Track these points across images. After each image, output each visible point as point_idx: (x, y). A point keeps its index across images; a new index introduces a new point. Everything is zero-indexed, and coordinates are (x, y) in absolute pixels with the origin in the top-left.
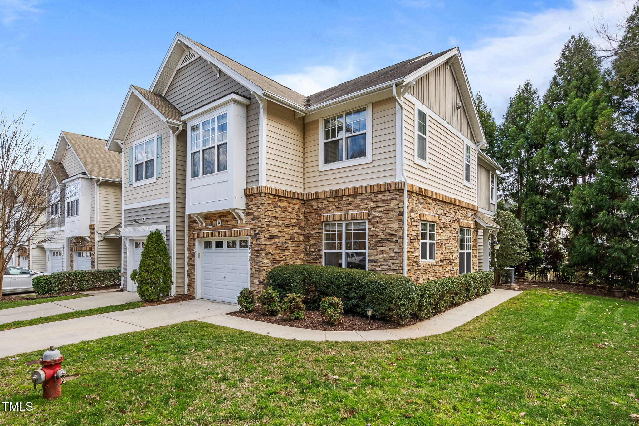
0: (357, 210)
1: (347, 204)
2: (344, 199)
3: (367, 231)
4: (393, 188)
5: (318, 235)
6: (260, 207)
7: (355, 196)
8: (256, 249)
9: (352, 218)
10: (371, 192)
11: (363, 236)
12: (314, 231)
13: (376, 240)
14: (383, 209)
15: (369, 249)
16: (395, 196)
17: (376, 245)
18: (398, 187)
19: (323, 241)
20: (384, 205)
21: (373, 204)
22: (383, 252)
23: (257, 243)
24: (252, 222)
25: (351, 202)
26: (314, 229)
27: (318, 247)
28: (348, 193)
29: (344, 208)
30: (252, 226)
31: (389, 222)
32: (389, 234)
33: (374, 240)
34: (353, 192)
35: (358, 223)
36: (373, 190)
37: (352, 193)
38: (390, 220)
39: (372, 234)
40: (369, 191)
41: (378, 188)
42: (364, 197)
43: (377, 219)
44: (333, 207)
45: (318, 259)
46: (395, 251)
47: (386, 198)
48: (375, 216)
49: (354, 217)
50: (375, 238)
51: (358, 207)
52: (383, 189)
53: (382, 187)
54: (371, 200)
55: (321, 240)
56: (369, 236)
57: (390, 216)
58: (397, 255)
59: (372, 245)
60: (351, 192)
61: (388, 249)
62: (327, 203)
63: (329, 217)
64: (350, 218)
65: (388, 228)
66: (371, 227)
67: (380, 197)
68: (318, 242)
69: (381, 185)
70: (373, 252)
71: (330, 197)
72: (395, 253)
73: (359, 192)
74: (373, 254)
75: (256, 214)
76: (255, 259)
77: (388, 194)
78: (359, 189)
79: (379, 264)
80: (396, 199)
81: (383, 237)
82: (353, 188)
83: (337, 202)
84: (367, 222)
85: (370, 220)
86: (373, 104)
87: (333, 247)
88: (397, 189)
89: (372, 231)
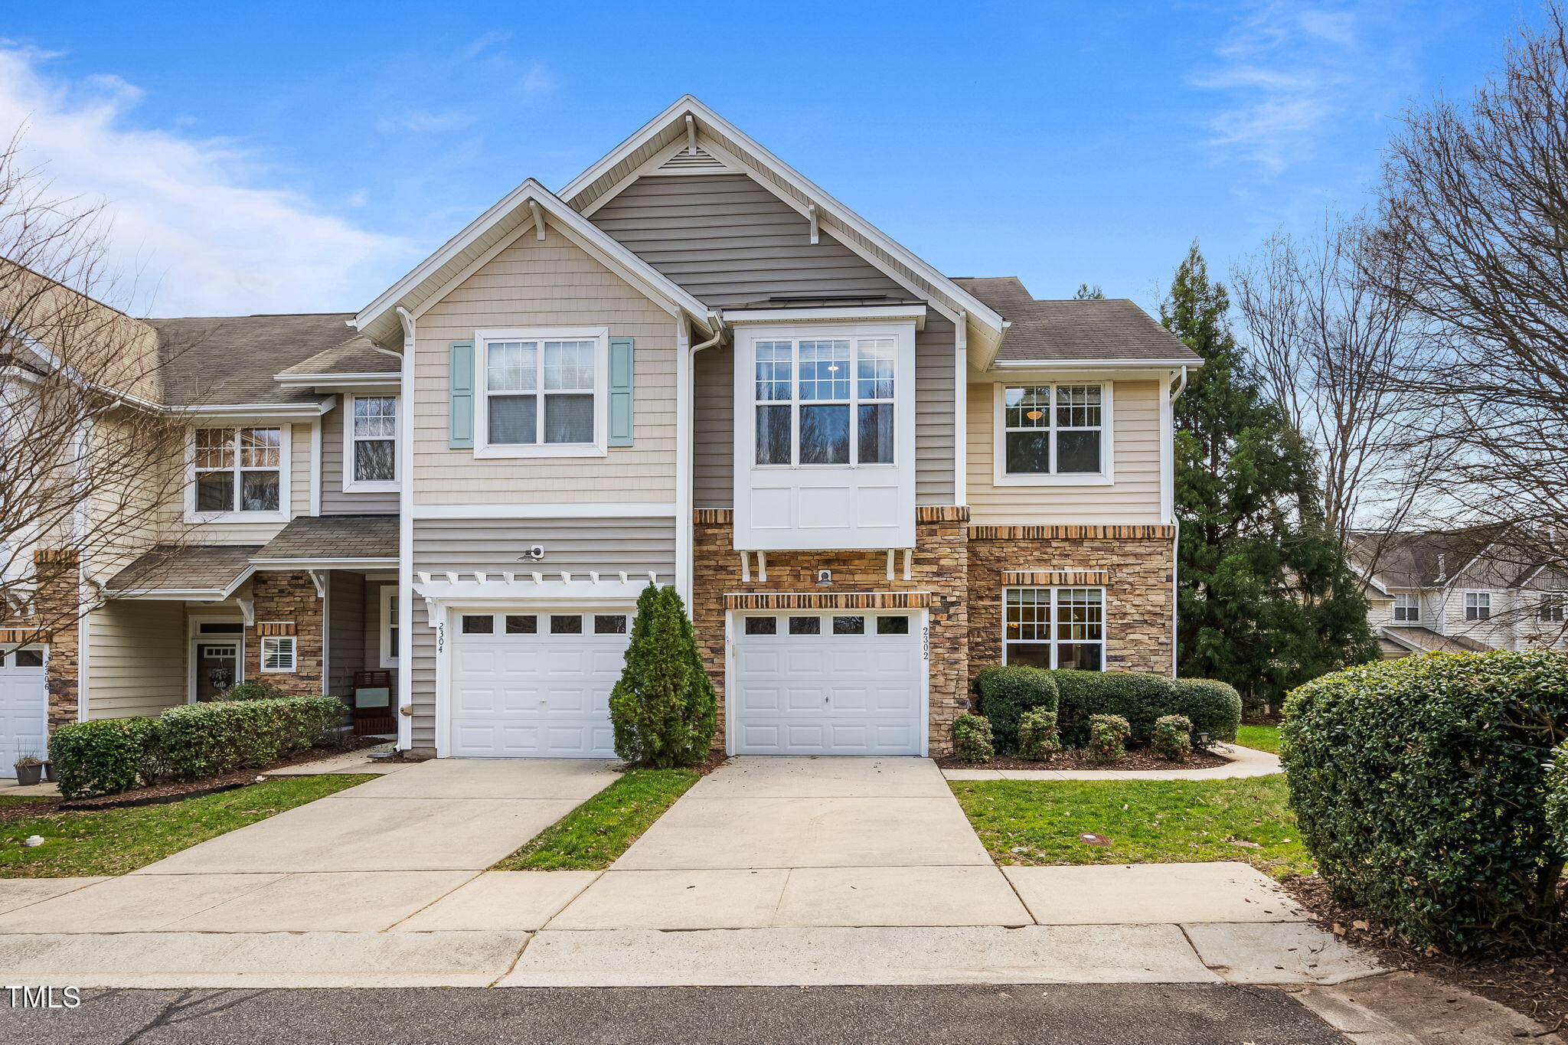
0: (1082, 568)
1: (1060, 555)
2: (1054, 544)
3: (1104, 606)
4: (1159, 534)
5: (992, 611)
6: (958, 550)
7: (1078, 542)
8: (947, 635)
9: (1076, 581)
10: (1115, 538)
11: (1096, 614)
12: (981, 603)
13: (1125, 621)
14: (1137, 569)
15: (1108, 638)
16: (1160, 549)
17: (1124, 631)
18: (1168, 535)
19: (1004, 624)
20: (1140, 562)
21: (1115, 559)
22: (1137, 642)
23: (950, 623)
24: (935, 579)
25: (1070, 553)
26: (981, 598)
27: (992, 633)
28: (1066, 535)
29: (1054, 562)
30: (936, 587)
31: (1148, 592)
32: (1149, 612)
33: (1120, 622)
34: (1076, 534)
35: (1085, 590)
36: (1120, 535)
37: (1073, 535)
38: (1150, 588)
39: (1116, 611)
40: (1110, 534)
41: (1129, 533)
42: (1097, 544)
43: (1127, 586)
44: (1029, 558)
45: (993, 658)
46: (1160, 641)
47: (1142, 550)
48: (1122, 579)
49: (1080, 580)
50: (1121, 618)
51: (1084, 562)
52: (1139, 535)
53: (1137, 531)
54: (1112, 551)
55: (999, 620)
56: (1108, 614)
57: (1151, 581)
58: (1164, 647)
59: (1114, 631)
60: (1071, 535)
61: (1147, 637)
62: (1016, 549)
63: (1023, 578)
64: (1071, 581)
65: (1146, 602)
66: (1110, 599)
67: (1130, 548)
68: (991, 623)
69: (1134, 527)
70: (1114, 643)
71: (1024, 539)
72: (1159, 644)
73: (1091, 534)
74: (1118, 647)
75: (942, 562)
76: (946, 656)
77: (1148, 544)
78: (1090, 530)
79: (1130, 664)
80: (1161, 554)
81: (1137, 617)
82: (1076, 527)
83: (1037, 549)
84: (1104, 590)
85: (1109, 587)
86: (1116, 383)
87: (1028, 634)
88: (1166, 537)
89: (1115, 606)
